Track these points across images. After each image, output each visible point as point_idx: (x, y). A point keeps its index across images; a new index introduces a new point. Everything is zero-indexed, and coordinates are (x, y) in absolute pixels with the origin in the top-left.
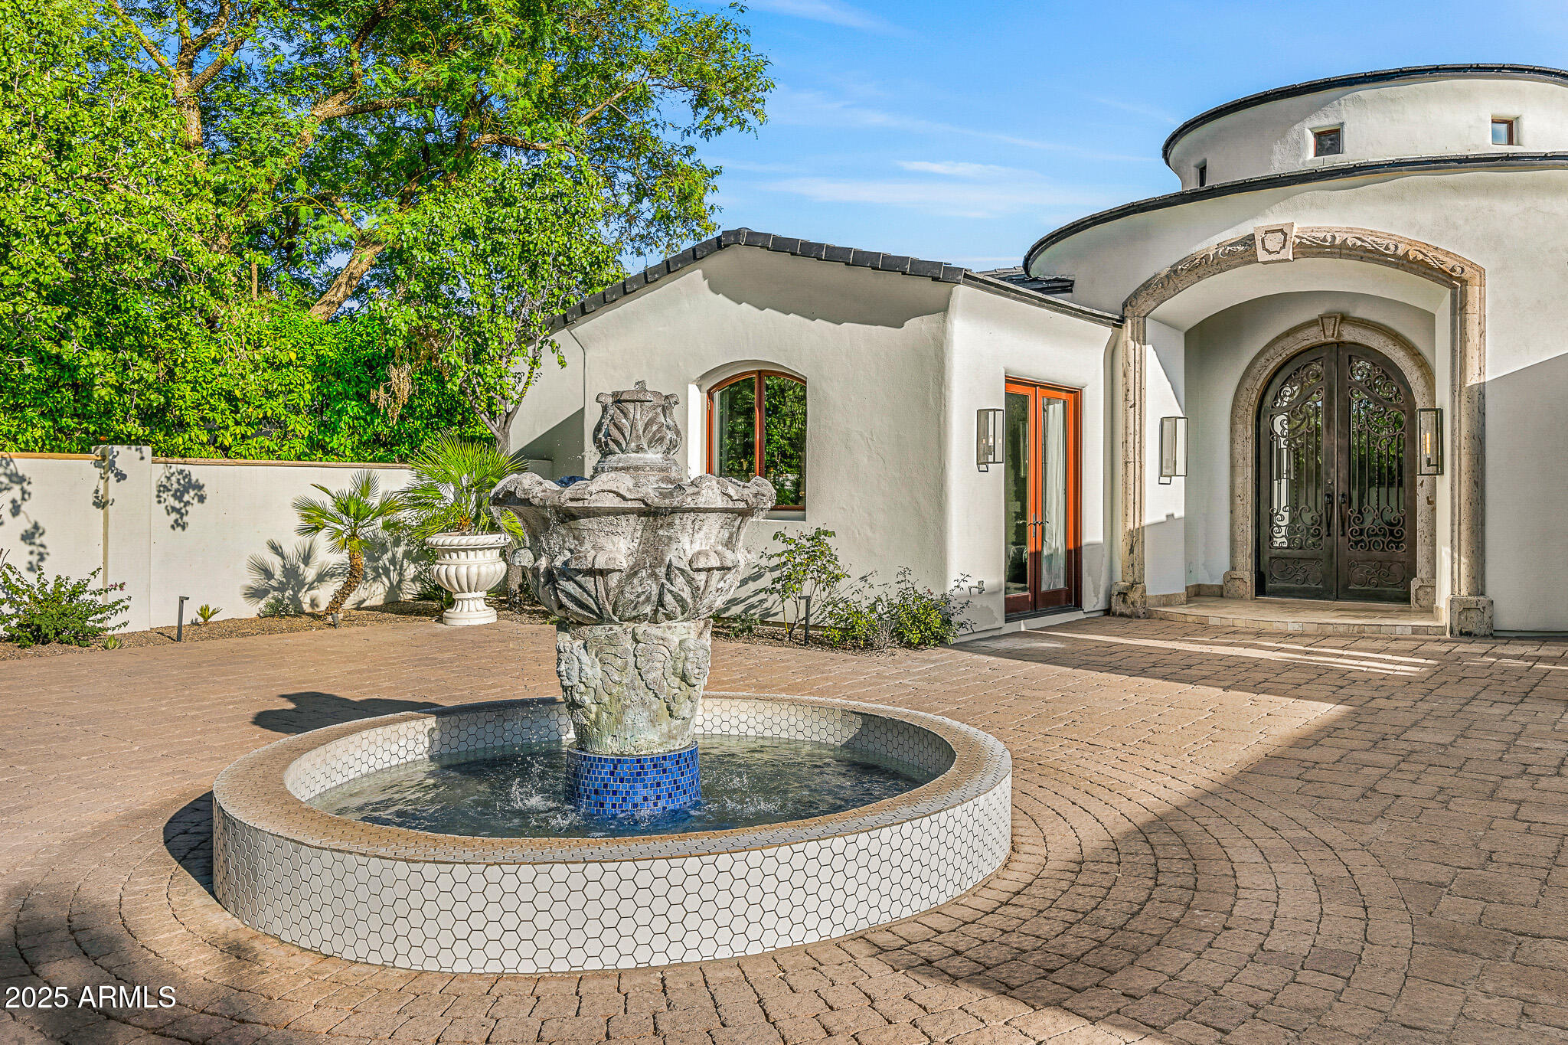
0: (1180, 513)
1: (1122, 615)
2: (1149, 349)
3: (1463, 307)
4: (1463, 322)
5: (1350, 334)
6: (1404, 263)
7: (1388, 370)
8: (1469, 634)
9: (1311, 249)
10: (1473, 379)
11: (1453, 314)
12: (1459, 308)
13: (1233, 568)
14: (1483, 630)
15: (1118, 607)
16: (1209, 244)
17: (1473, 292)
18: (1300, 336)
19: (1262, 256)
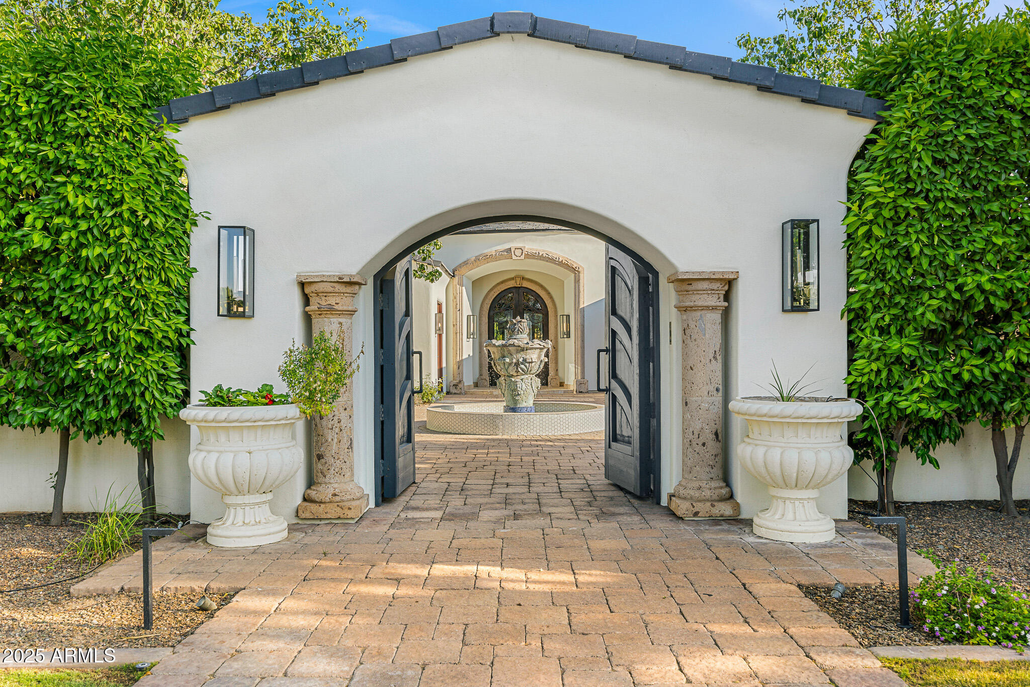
0: (471, 355)
1: (455, 394)
2: (464, 288)
3: (579, 281)
4: (579, 286)
5: (526, 284)
6: (561, 264)
7: (538, 298)
8: (581, 392)
9: (529, 256)
10: (581, 306)
11: (575, 282)
12: (577, 281)
13: (481, 375)
14: (586, 391)
15: (453, 390)
16: (492, 250)
17: (581, 275)
18: (507, 283)
19: (514, 257)
